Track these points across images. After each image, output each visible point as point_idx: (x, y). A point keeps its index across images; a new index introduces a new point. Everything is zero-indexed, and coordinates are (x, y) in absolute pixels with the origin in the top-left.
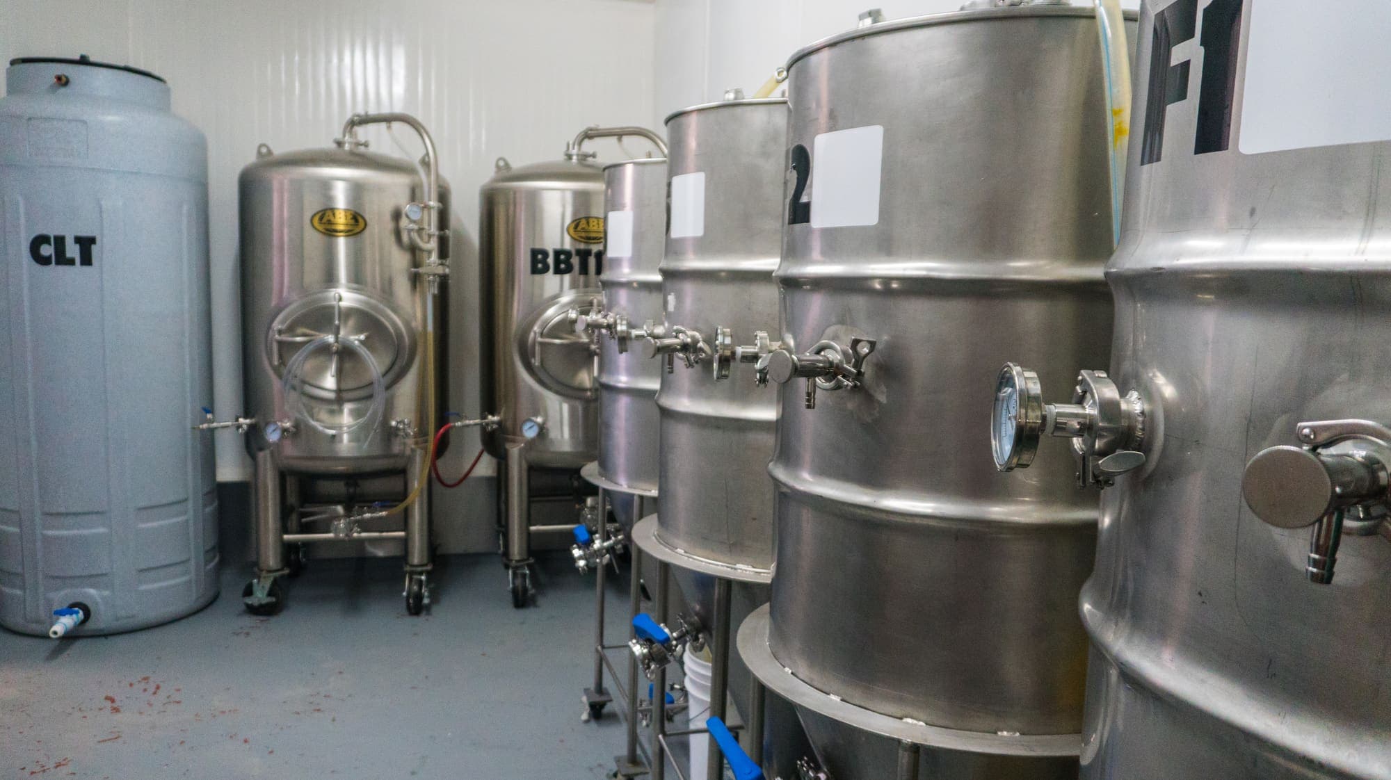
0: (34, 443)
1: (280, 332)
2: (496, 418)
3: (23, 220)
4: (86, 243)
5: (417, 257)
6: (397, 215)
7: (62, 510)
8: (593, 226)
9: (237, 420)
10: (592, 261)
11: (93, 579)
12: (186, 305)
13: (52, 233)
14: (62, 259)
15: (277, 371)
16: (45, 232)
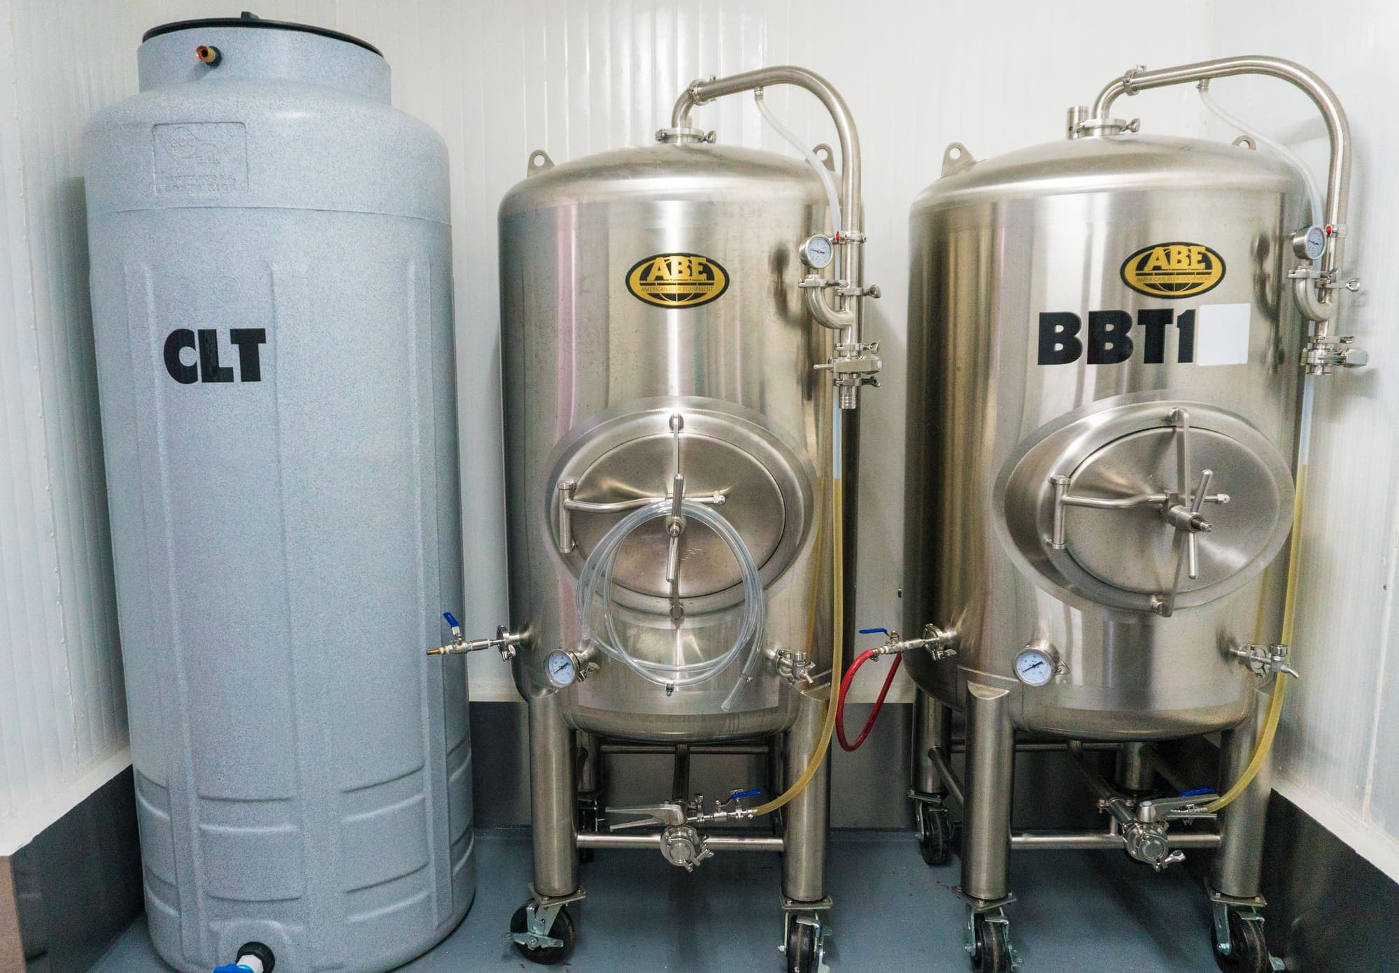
0: (182, 682)
1: (572, 490)
2: (949, 634)
3: (152, 307)
4: (249, 340)
5: (814, 339)
6: (780, 261)
7: (227, 793)
8: (1179, 261)
9: (499, 636)
10: (1172, 333)
11: (278, 905)
12: (416, 442)
13: (195, 326)
14: (214, 372)
15: (568, 560)
16: (185, 326)
